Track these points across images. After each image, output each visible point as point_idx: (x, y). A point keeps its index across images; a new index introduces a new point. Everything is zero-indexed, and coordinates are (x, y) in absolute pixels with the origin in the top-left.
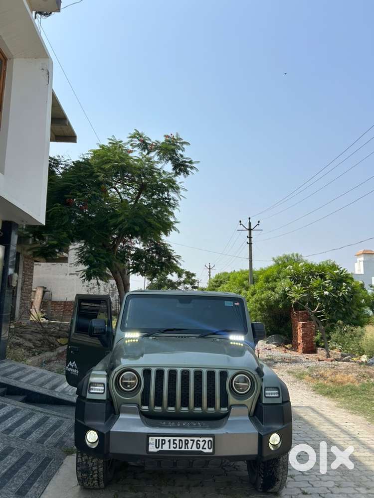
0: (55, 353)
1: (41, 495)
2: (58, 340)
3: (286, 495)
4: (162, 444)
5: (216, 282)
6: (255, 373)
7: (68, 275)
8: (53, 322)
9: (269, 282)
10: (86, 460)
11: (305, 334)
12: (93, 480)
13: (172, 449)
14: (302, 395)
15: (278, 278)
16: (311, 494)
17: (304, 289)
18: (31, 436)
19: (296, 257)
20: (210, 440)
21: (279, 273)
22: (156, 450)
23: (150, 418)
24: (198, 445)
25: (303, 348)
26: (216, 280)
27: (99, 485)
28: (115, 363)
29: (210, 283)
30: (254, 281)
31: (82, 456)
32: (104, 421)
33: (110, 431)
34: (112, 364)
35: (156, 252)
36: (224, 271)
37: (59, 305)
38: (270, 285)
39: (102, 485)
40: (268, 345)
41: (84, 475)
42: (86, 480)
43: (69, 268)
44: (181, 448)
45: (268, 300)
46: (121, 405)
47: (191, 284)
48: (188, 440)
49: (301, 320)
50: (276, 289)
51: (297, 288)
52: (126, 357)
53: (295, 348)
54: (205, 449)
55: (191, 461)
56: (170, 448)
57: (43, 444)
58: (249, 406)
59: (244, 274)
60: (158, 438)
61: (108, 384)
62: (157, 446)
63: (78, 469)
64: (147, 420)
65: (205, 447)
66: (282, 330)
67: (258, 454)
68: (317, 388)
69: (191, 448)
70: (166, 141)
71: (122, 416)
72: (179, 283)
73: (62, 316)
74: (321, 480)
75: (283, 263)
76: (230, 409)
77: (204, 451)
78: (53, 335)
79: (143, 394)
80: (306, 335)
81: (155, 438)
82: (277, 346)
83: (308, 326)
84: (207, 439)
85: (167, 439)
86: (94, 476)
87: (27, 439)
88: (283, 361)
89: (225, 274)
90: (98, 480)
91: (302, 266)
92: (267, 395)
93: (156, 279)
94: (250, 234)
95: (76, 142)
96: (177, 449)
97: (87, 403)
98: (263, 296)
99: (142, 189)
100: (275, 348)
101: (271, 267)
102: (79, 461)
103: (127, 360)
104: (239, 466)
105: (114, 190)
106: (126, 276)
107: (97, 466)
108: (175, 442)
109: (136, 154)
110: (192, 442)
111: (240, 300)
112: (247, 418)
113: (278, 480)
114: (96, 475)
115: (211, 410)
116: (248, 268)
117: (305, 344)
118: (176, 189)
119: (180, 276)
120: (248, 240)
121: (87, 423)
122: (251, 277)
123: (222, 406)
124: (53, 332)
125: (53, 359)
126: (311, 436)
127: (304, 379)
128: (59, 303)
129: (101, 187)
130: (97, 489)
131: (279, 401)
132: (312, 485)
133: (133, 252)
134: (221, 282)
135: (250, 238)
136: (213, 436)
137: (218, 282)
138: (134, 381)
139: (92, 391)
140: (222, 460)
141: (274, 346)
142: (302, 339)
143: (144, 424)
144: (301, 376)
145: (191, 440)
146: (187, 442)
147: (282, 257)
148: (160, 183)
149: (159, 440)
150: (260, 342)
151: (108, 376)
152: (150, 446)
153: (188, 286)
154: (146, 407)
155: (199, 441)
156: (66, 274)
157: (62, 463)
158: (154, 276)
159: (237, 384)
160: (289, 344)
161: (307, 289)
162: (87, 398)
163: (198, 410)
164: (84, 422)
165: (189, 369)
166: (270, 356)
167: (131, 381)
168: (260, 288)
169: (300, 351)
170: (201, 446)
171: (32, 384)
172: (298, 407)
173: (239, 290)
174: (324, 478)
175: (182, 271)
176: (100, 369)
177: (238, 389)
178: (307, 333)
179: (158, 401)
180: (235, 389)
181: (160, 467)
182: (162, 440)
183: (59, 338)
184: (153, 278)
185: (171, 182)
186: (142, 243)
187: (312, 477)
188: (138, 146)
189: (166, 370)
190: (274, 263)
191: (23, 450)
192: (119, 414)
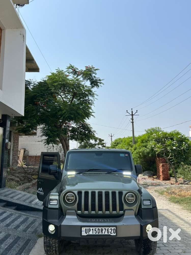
0: (31, 184)
2: (33, 176)
4: (89, 231)
5: (115, 143)
6: (137, 192)
7: (37, 142)
8: (30, 167)
9: (143, 143)
10: (49, 241)
11: (164, 170)
12: (53, 251)
13: (94, 234)
14: (163, 203)
15: (148, 140)
17: (162, 146)
18: (19, 228)
19: (157, 129)
20: (115, 229)
21: (149, 138)
22: (85, 234)
23: (82, 217)
24: (108, 232)
25: (163, 178)
26: (115, 142)
27: (56, 253)
28: (63, 188)
29: (112, 144)
30: (135, 143)
31: (47, 238)
32: (58, 219)
33: (61, 225)
34: (61, 189)
35: (83, 129)
37: (32, 158)
38: (144, 144)
39: (58, 253)
40: (144, 176)
41: (48, 248)
42: (49, 251)
43: (37, 138)
44: (99, 233)
45: (143, 152)
46: (67, 211)
47: (102, 145)
49: (161, 163)
50: (147, 147)
51: (158, 146)
52: (68, 185)
53: (158, 178)
54: (112, 233)
55: (105, 240)
56: (93, 233)
57: (26, 232)
58: (135, 210)
59: (130, 138)
60: (86, 228)
61: (59, 200)
62: (86, 232)
63: (45, 245)
64: (81, 218)
66: (151, 168)
67: (141, 236)
68: (171, 199)
69: (104, 233)
70: (87, 69)
71: (67, 217)
72: (96, 145)
73: (34, 163)
75: (150, 132)
76: (124, 212)
79: (78, 204)
81: (85, 228)
82: (149, 177)
83: (165, 166)
84: (113, 228)
85: (91, 228)
88: (152, 185)
89: (120, 139)
90: (56, 251)
91: (161, 134)
92: (144, 204)
94: (132, 117)
95: (39, 72)
96: (97, 234)
97: (48, 210)
98: (140, 150)
99: (75, 95)
100: (148, 178)
101: (144, 135)
102: (45, 241)
104: (130, 242)
105: (60, 96)
106: (67, 141)
107: (54, 243)
108: (96, 230)
109: (71, 77)
110: (105, 230)
111: (128, 153)
112: (134, 216)
113: (152, 250)
114: (54, 248)
115: (114, 212)
116: (132, 136)
117: (164, 176)
118: (93, 95)
119: (96, 141)
120: (131, 121)
121: (49, 221)
122: (134, 140)
123: (120, 210)
124: (30, 173)
125: (30, 186)
126: (169, 225)
129: (53, 95)
131: (151, 207)
132: (170, 252)
133: (70, 129)
134: (118, 143)
135: (133, 119)
136: (116, 226)
137: (116, 144)
138: (73, 198)
139: (51, 204)
140: (121, 239)
141: (147, 177)
142: (162, 173)
143: (79, 220)
144: (163, 193)
145: (104, 229)
146: (102, 230)
147: (150, 129)
148: (84, 92)
149: (87, 229)
150: (140, 175)
151: (59, 196)
152: (83, 232)
153: (100, 146)
154: (80, 212)
155: (109, 229)
156: (36, 142)
157: (36, 242)
159: (128, 198)
160: (155, 175)
161: (164, 146)
162: (49, 207)
163: (107, 212)
164: (47, 220)
165: (102, 190)
166: (145, 182)
167: (72, 198)
168: (139, 146)
169: (161, 179)
170: (110, 232)
171: (19, 200)
172: (161, 209)
173: (127, 147)
174: (176, 248)
175: (97, 138)
176: (55, 191)
177: (128, 201)
178: (165, 170)
179: (86, 208)
180: (127, 201)
181: (88, 243)
182: (89, 229)
183: (33, 175)
184: (82, 142)
185: (90, 91)
186: (75, 124)
187: (170, 248)
188: (72, 72)
189: (90, 192)
190: (146, 132)
191: (16, 235)
192: (66, 215)
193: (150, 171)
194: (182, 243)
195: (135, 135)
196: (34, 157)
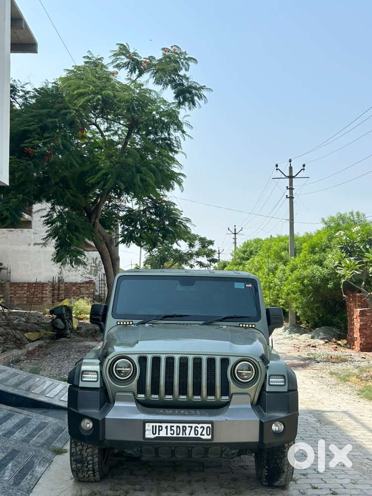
0: (24, 351)
1: (35, 485)
2: (26, 335)
3: (294, 489)
4: (159, 430)
5: (244, 252)
6: (259, 360)
7: (32, 246)
8: (14, 311)
9: (315, 254)
10: (81, 450)
11: (364, 325)
12: (88, 471)
13: (169, 435)
14: (342, 399)
15: (328, 247)
16: (321, 489)
17: (359, 264)
18: (14, 435)
19: (356, 216)
20: (209, 427)
21: (330, 240)
22: (153, 436)
23: (146, 405)
24: (196, 432)
25: (360, 344)
26: (243, 249)
27: (94, 476)
28: (107, 350)
29: (236, 253)
30: (296, 252)
31: (76, 445)
32: (99, 409)
33: (105, 418)
34: (105, 351)
35: (155, 214)
36: (256, 237)
37: (20, 288)
38: (317, 257)
39: (98, 476)
40: (313, 341)
41: (79, 465)
42: (81, 471)
43: (33, 235)
44: (179, 434)
45: (312, 278)
46: (116, 393)
47: (208, 256)
48: (186, 427)
49: (359, 306)
50: (325, 263)
51: (348, 262)
52: (119, 345)
53: (350, 345)
54: (204, 435)
55: (190, 449)
56: (167, 434)
57: (28, 443)
58: (252, 395)
59: (282, 241)
60: (154, 424)
61: (101, 372)
62: (154, 432)
63: (72, 459)
64: (144, 408)
65: (203, 433)
66: (336, 320)
67: (259, 441)
68: (363, 391)
69: (189, 435)
70: (165, 57)
71: (117, 404)
72: (191, 255)
73: (25, 302)
74: (336, 477)
75: (338, 224)
76: (231, 397)
77: (203, 437)
78: (19, 328)
79: (139, 382)
80: (365, 327)
81: (152, 424)
82: (326, 342)
83: (368, 314)
84: (205, 426)
85: (164, 425)
86: (89, 466)
87: (11, 437)
88: (330, 360)
89: (257, 241)
90: (93, 470)
91: (358, 232)
92: (271, 384)
93: (156, 249)
94: (291, 183)
95: (37, 53)
96: (175, 435)
97: (80, 391)
98: (305, 273)
99: (133, 126)
100: (323, 345)
101: (319, 232)
102: (73, 451)
103: (120, 347)
105: (94, 127)
106: (113, 247)
107: (91, 454)
108: (172, 428)
110: (190, 428)
111: (253, 281)
112: (250, 406)
113: (284, 472)
114: (91, 466)
115: (211, 398)
116: (288, 234)
117: (363, 339)
118: (179, 126)
119: (191, 246)
120: (288, 193)
121: (82, 411)
122: (293, 245)
123: (223, 394)
124: (18, 325)
125: (22, 358)
126: (339, 440)
127: (349, 381)
128: (21, 285)
130: (92, 482)
131: (285, 389)
132: (325, 482)
133: (122, 214)
134: (251, 253)
135: (291, 189)
136: (211, 423)
137: (246, 254)
138: (129, 369)
139: (84, 379)
140: (222, 447)
141: (322, 342)
142: (360, 332)
143: (140, 410)
144: (347, 378)
145: (189, 427)
146: (184, 428)
147: (336, 217)
148: (157, 117)
149: (156, 426)
151: (101, 364)
152: (147, 433)
153: (204, 260)
154: (143, 396)
155: (198, 427)
156: (29, 244)
157: (52, 461)
158: (154, 245)
159: (240, 371)
160: (344, 339)
161: (363, 263)
162: (80, 386)
163: (197, 398)
164: (78, 410)
165: (188, 355)
166: (312, 354)
167: (126, 369)
168: (304, 261)
169: (357, 348)
170: (200, 433)
171: (4, 384)
172: (333, 412)
173: (274, 265)
174: (340, 477)
175: (194, 237)
176: (92, 357)
177: (241, 377)
178: (367, 324)
179: (155, 389)
180: (237, 377)
181: (159, 456)
182: (159, 426)
183: (27, 331)
184: (152, 249)
185: (172, 116)
186: (135, 200)
187: (327, 476)
188: (126, 65)
189: (163, 358)
190: (324, 226)
191: (8, 447)
192: (114, 402)
193: (331, 328)
194: (356, 470)
195: (295, 232)
196: (26, 285)
